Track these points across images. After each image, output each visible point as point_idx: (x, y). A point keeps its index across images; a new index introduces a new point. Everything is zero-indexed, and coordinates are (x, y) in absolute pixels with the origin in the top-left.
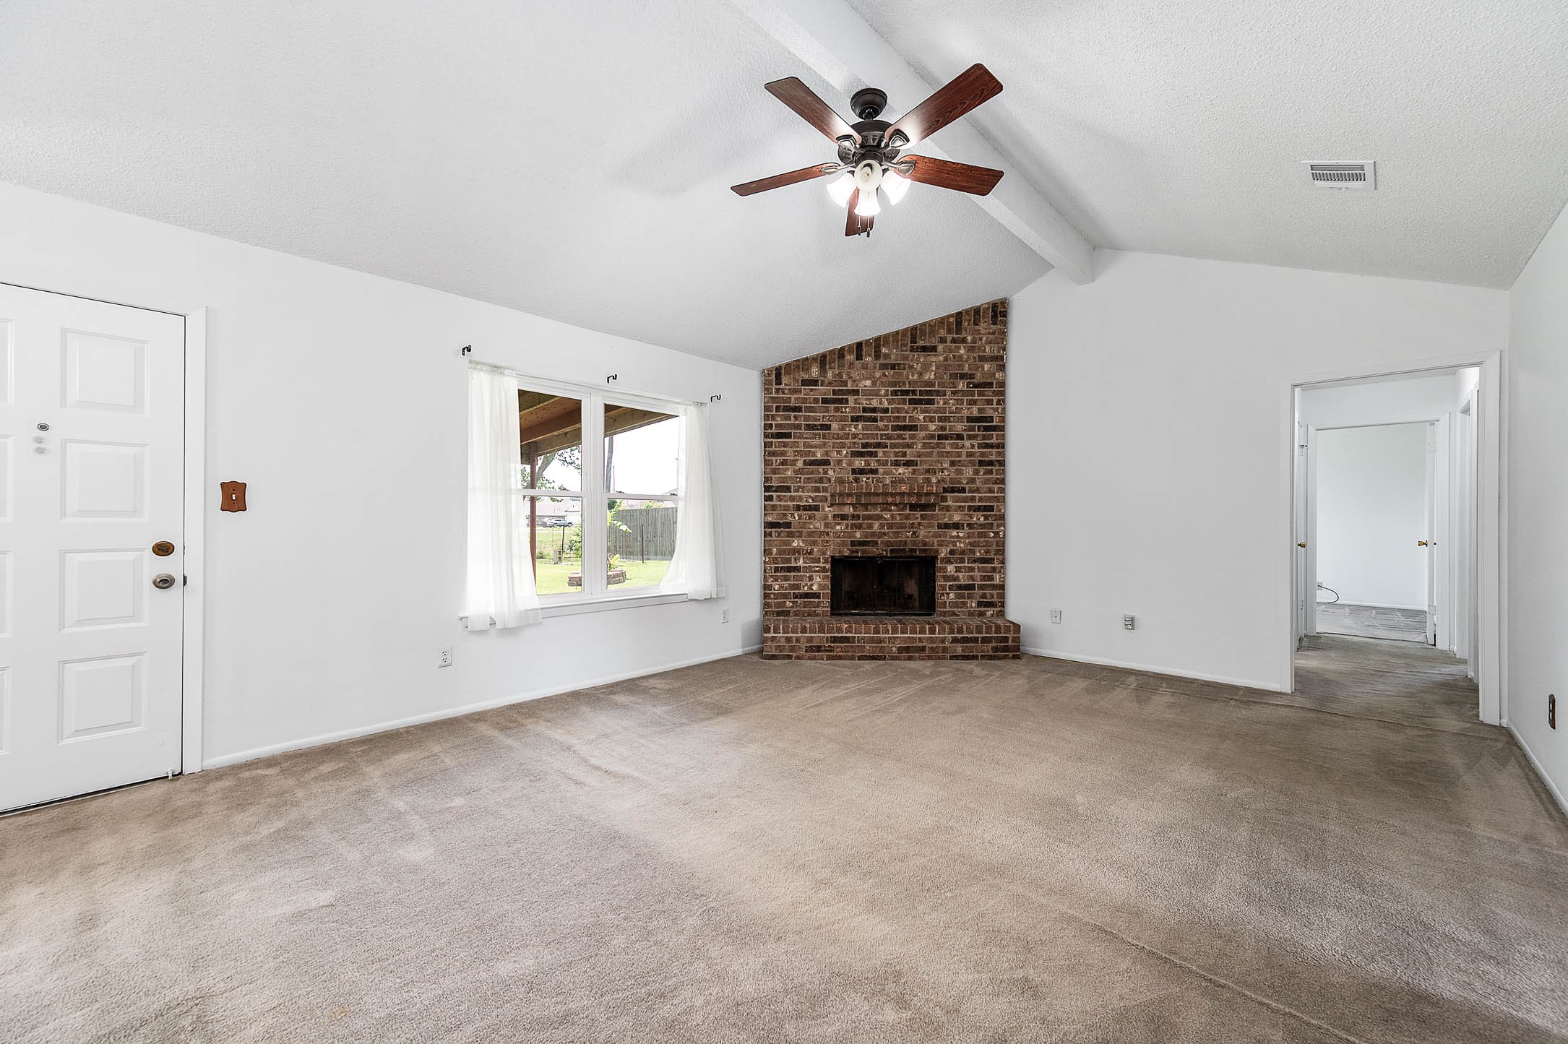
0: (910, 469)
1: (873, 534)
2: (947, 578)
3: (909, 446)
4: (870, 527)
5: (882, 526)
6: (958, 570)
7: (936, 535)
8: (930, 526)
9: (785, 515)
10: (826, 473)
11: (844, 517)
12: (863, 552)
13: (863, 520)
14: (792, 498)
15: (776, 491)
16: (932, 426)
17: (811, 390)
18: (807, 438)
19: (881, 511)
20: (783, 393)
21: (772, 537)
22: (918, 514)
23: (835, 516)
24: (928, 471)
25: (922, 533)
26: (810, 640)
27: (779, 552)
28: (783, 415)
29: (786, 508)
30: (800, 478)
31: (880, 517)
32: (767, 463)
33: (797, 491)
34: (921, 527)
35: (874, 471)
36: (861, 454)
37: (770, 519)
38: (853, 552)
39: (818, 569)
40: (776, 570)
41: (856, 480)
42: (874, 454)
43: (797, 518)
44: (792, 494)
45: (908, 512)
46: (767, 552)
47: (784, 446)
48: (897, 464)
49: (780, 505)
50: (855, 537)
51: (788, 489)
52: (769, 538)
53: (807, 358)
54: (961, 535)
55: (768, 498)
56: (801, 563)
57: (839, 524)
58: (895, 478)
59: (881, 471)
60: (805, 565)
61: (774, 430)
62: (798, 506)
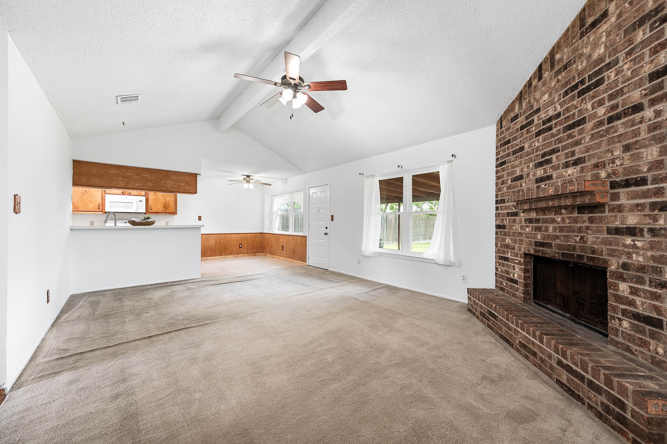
0: (578, 168)
1: (549, 237)
2: (619, 299)
3: (578, 143)
4: (547, 229)
5: (555, 229)
6: (634, 291)
7: (605, 242)
8: (599, 231)
9: (503, 220)
10: (521, 186)
11: (530, 221)
12: (543, 252)
13: (542, 223)
14: (506, 208)
15: (499, 203)
16: (601, 111)
17: (515, 124)
18: (513, 162)
19: (554, 215)
20: (503, 133)
21: (499, 235)
22: (586, 216)
23: (526, 220)
24: (596, 166)
25: (591, 238)
26: (481, 307)
27: (501, 246)
28: (502, 149)
29: (503, 215)
30: (509, 192)
31: (553, 221)
32: (497, 184)
33: (507, 202)
34: (589, 232)
35: (549, 178)
36: (540, 164)
37: (498, 223)
38: (536, 251)
39: (517, 261)
40: (500, 258)
41: (538, 187)
42: (548, 162)
43: (508, 222)
45: (576, 215)
46: (497, 245)
47: (503, 171)
48: (567, 165)
49: (501, 213)
50: (537, 238)
51: (504, 201)
52: (497, 236)
54: (639, 244)
55: (497, 209)
56: (509, 255)
57: (528, 226)
58: (565, 180)
59: (554, 176)
60: (512, 257)
61: (499, 162)
62: (508, 212)
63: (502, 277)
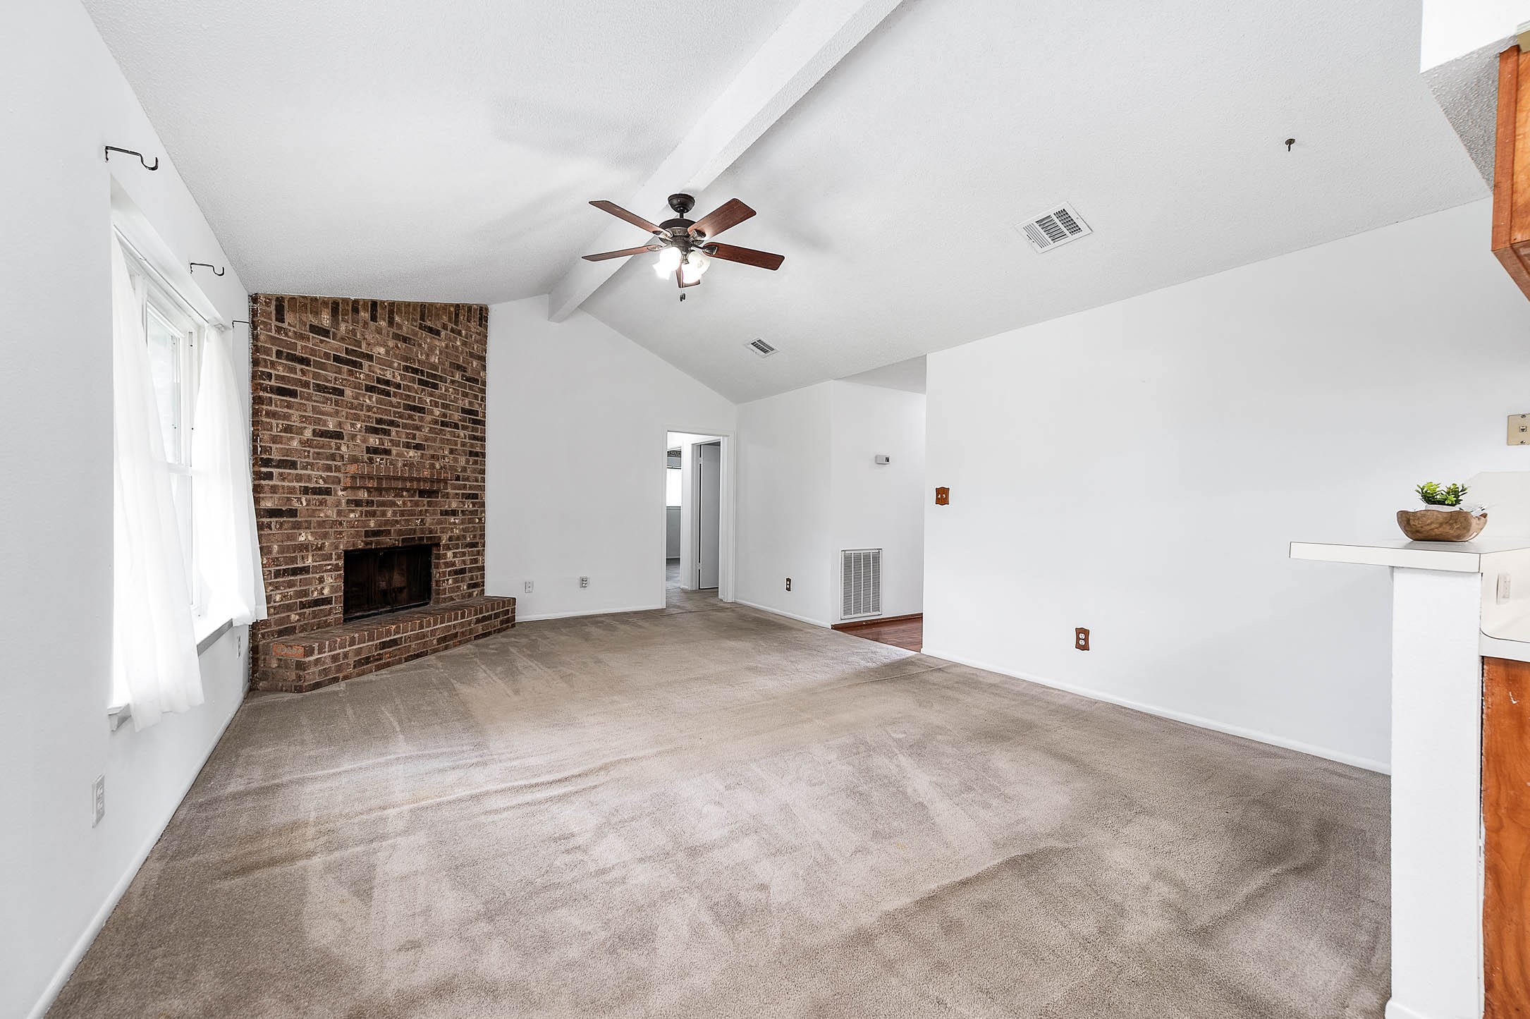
0: (419, 453)
1: (387, 523)
2: (447, 565)
3: (418, 428)
4: (384, 514)
5: (394, 513)
6: (455, 555)
7: (440, 522)
8: (434, 514)
9: (289, 499)
10: (338, 448)
11: (358, 503)
12: (378, 543)
13: (377, 507)
14: (299, 478)
15: (277, 467)
16: (437, 412)
17: (322, 341)
18: (317, 402)
19: (394, 497)
20: (286, 335)
21: (271, 529)
22: (426, 500)
23: (349, 502)
24: (433, 457)
25: (428, 520)
26: (359, 651)
27: (281, 550)
28: (286, 364)
29: (292, 490)
30: (309, 452)
31: (393, 504)
33: (305, 468)
34: (428, 514)
35: (387, 452)
36: (375, 431)
37: (268, 504)
38: (367, 543)
39: (329, 567)
40: (278, 573)
41: (371, 460)
42: (387, 433)
43: (304, 504)
44: (299, 472)
45: (417, 498)
46: (264, 551)
47: (288, 407)
48: (407, 446)
49: (283, 487)
50: (369, 526)
51: (293, 465)
52: (266, 531)
53: (316, 298)
54: (457, 521)
55: (259, 476)
56: (309, 562)
57: (353, 511)
58: (407, 461)
59: (394, 452)
60: (315, 564)
61: (273, 383)
62: (306, 488)
63: (289, 608)
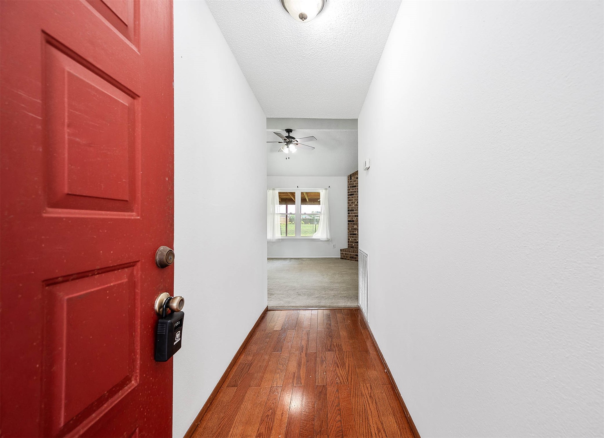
9: (352, 218)
14: (354, 213)
15: (350, 211)
20: (352, 182)
26: (351, 255)
27: (351, 229)
28: (352, 189)
29: (353, 216)
32: (348, 203)
33: (355, 211)
37: (349, 219)
40: (351, 234)
43: (355, 219)
44: (354, 212)
46: (348, 229)
47: (352, 198)
49: (351, 215)
51: (353, 210)
52: (349, 225)
55: (349, 213)
56: (356, 233)
61: (350, 193)
62: (356, 215)
63: (352, 242)
